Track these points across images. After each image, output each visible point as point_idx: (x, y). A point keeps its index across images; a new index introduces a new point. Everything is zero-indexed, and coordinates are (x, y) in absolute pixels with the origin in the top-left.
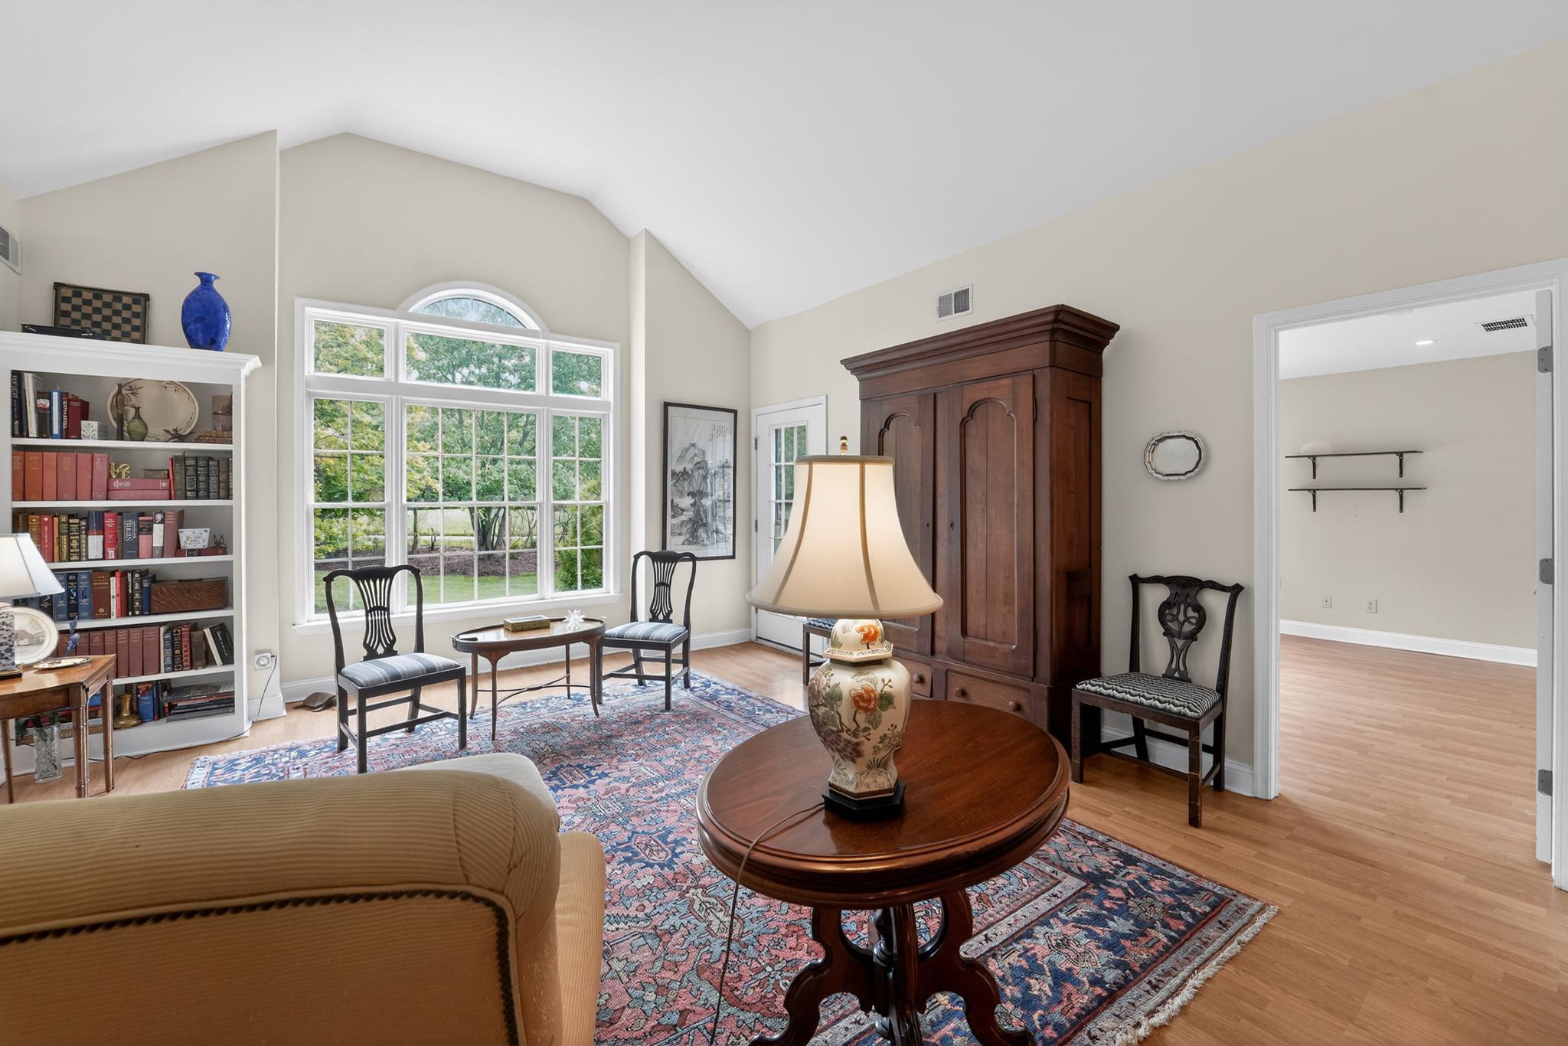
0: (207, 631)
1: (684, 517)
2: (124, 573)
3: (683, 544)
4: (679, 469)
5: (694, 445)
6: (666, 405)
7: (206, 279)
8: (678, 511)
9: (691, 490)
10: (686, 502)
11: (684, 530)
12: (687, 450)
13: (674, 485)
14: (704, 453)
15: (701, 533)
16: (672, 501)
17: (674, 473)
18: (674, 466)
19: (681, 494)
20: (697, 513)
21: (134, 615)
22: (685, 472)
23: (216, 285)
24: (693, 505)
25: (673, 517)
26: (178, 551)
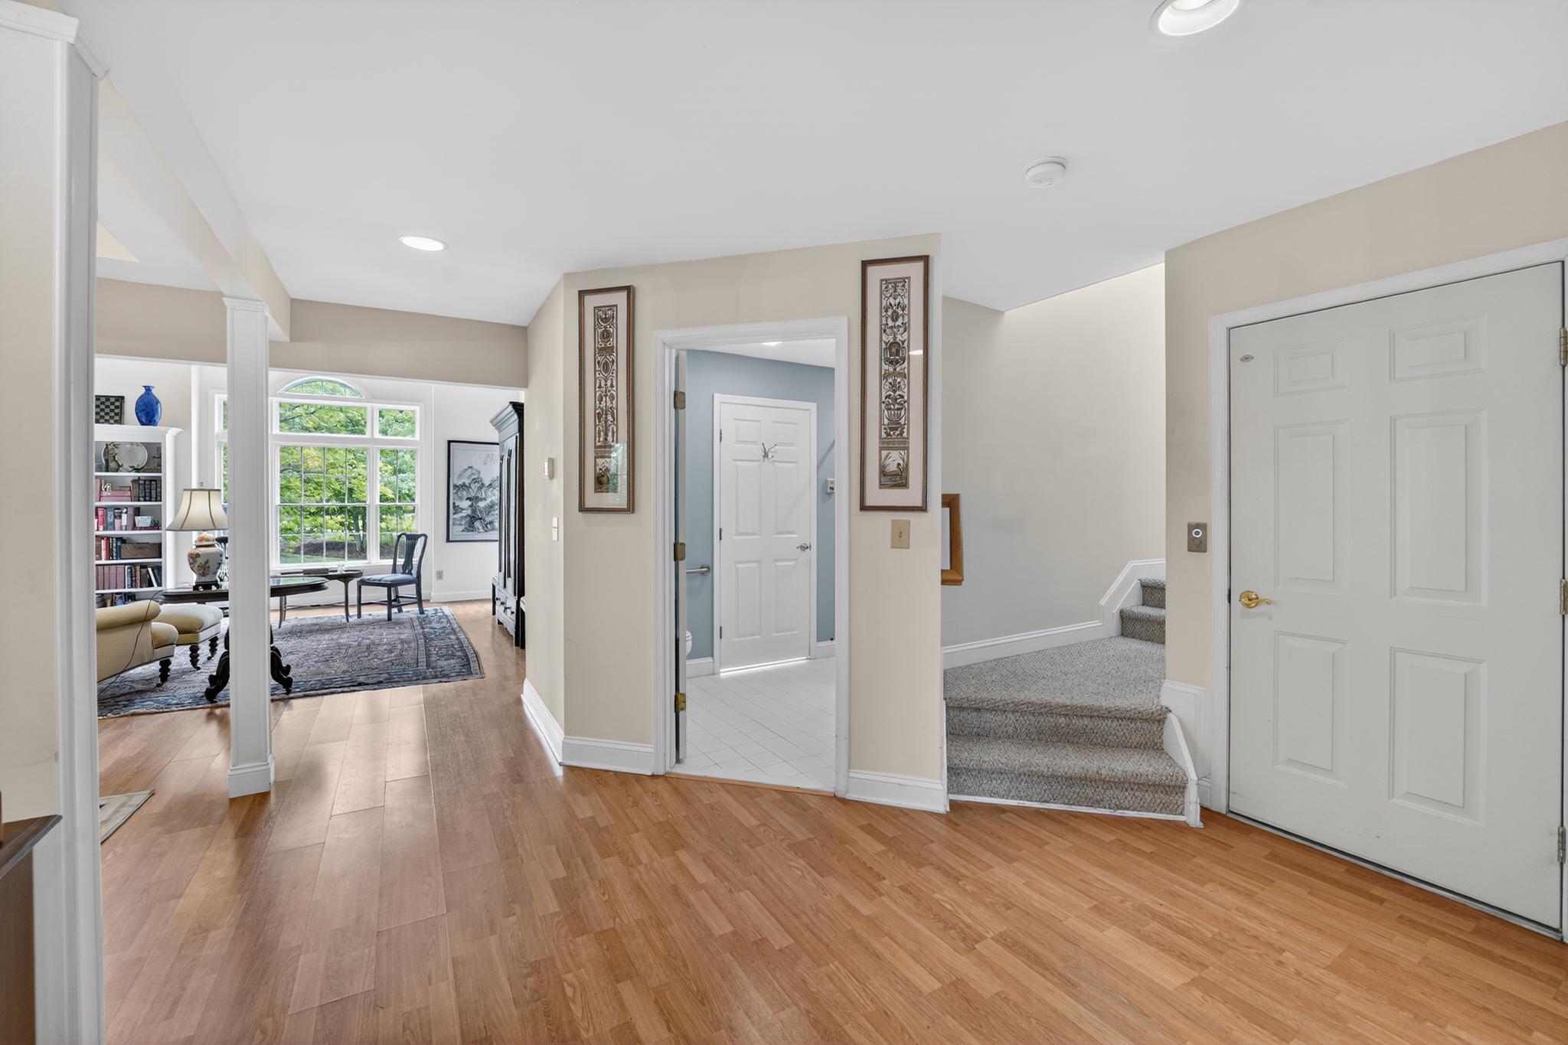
0: (150, 569)
1: (464, 514)
2: (108, 538)
3: (463, 531)
4: (460, 483)
5: (471, 467)
6: (449, 442)
7: (148, 389)
8: (457, 509)
9: (469, 496)
10: (466, 504)
11: (463, 522)
12: (466, 470)
13: (456, 493)
14: (479, 472)
15: (477, 524)
16: (454, 503)
17: (455, 486)
18: (455, 481)
19: (461, 499)
20: (474, 511)
21: (113, 559)
22: (464, 485)
23: (154, 391)
24: (471, 506)
25: (454, 514)
26: (134, 527)
